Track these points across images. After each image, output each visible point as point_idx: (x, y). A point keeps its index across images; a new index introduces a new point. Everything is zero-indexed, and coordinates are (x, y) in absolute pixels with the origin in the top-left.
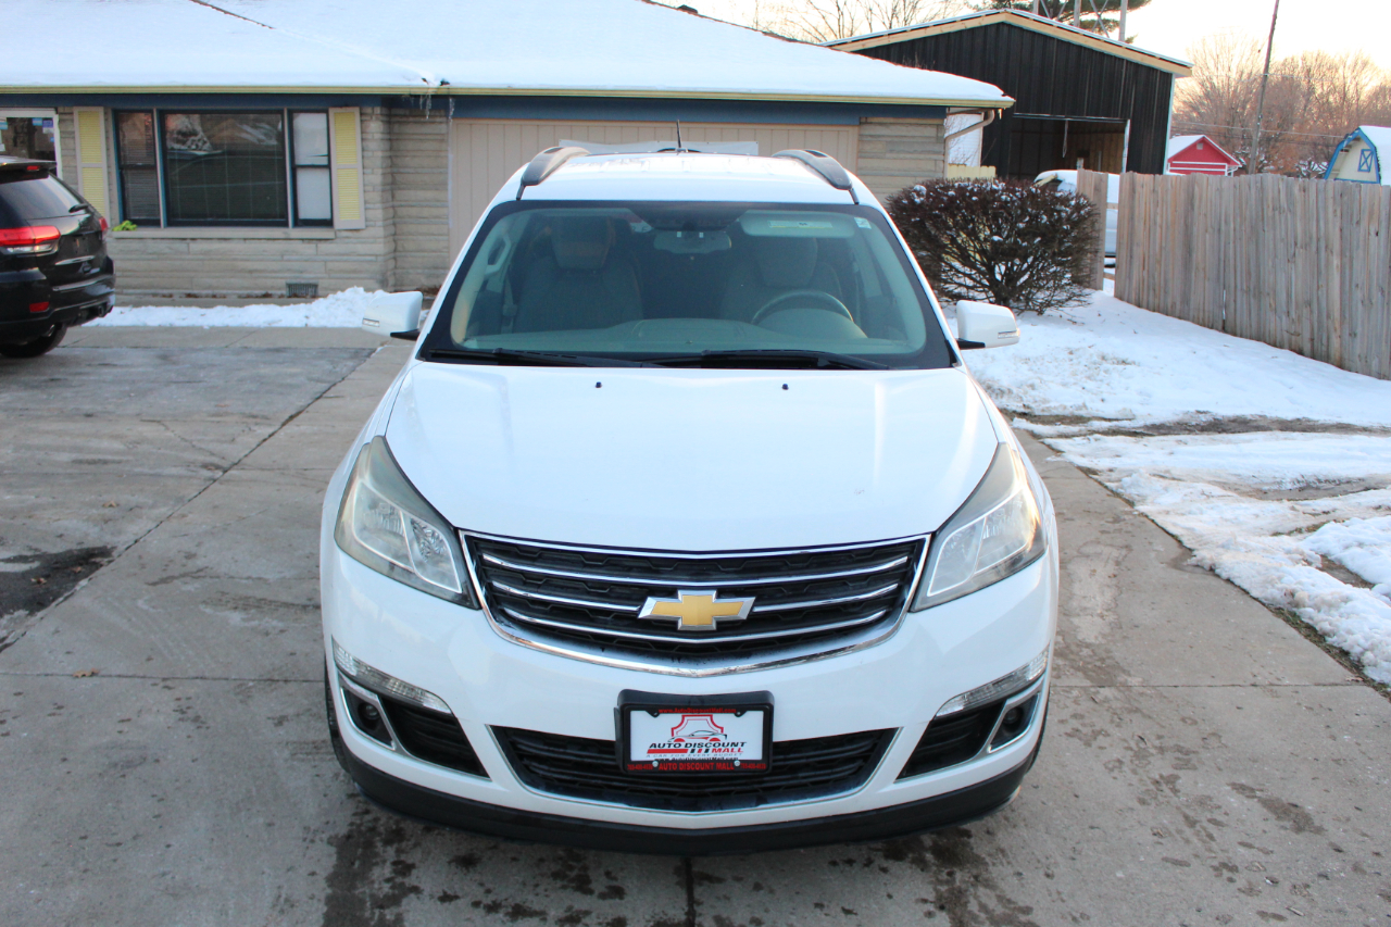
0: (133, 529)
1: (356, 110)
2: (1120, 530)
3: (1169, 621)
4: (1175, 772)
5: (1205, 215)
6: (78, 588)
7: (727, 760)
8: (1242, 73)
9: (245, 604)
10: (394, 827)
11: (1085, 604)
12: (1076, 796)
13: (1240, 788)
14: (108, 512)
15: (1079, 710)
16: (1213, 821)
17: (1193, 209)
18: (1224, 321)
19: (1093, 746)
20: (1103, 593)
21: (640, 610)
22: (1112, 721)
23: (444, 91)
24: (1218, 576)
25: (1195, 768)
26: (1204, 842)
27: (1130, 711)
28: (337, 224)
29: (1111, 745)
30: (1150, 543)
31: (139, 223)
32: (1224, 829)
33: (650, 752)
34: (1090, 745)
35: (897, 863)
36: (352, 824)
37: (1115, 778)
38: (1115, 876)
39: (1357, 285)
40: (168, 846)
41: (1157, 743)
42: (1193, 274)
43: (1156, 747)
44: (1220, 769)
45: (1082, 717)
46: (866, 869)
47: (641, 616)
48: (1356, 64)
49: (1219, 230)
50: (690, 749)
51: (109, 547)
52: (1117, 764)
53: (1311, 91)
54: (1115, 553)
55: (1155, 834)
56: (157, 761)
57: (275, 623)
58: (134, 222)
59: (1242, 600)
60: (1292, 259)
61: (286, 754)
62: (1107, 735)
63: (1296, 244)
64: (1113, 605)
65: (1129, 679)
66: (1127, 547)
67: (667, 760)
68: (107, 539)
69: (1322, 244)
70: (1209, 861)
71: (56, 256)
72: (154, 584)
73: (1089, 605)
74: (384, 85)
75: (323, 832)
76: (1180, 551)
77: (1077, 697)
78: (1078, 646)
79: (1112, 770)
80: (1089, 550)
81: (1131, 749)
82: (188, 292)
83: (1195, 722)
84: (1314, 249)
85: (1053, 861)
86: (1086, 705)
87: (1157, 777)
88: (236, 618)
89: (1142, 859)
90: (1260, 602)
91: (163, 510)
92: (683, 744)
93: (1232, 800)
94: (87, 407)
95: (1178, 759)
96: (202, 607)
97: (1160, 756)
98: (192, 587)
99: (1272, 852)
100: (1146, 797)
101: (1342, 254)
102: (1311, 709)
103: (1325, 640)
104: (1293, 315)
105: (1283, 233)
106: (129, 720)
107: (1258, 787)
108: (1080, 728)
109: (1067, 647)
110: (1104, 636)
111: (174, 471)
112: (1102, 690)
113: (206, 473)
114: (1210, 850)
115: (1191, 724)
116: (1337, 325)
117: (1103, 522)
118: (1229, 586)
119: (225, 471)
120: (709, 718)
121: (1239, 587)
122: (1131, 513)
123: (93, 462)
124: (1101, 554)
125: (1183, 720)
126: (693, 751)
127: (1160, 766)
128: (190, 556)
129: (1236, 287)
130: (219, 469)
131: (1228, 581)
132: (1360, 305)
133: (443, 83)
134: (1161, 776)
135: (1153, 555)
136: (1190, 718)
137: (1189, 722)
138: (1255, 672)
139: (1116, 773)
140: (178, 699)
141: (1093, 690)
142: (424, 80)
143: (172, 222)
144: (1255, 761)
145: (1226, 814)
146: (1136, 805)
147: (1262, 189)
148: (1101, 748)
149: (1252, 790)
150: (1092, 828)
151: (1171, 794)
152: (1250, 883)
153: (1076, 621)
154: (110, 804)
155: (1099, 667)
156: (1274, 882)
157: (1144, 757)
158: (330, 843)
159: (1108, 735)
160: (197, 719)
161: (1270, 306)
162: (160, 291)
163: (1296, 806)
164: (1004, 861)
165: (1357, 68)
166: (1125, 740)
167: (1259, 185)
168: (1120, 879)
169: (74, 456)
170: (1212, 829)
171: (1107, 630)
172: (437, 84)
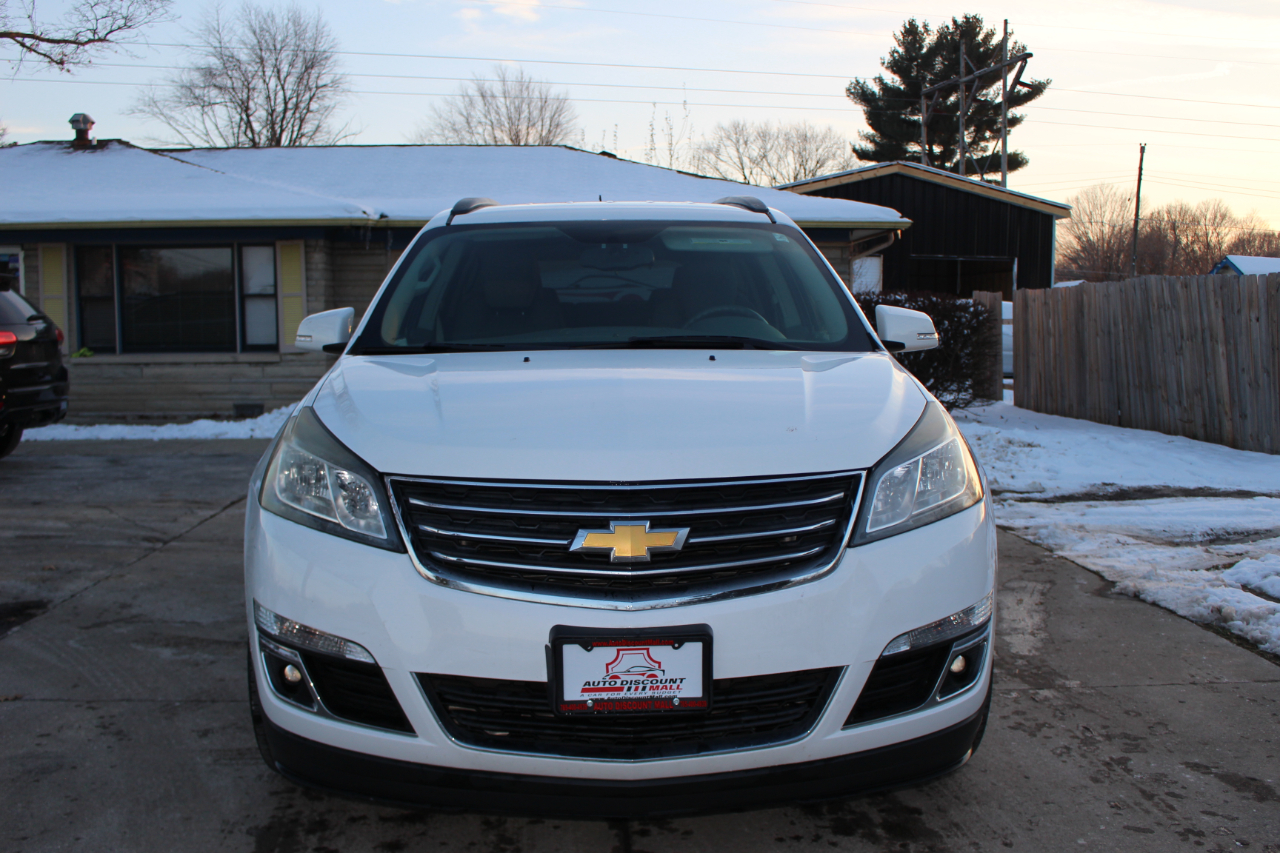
0: (71, 587)
1: (301, 243)
2: (1042, 570)
3: (1100, 637)
4: (1126, 755)
5: (1095, 320)
6: (9, 633)
7: (665, 698)
8: (1114, 227)
9: (176, 642)
10: (318, 819)
11: (1015, 625)
12: (1026, 777)
13: (1195, 767)
14: (47, 574)
15: (1020, 708)
16: (1173, 795)
17: (1083, 315)
18: (1120, 417)
19: (1038, 736)
20: (1031, 617)
21: (571, 544)
22: (1055, 716)
23: (383, 223)
24: (1144, 601)
25: (1145, 751)
26: (1164, 812)
27: (1072, 707)
28: (283, 349)
29: (1057, 735)
30: (1073, 578)
31: (97, 350)
32: (1184, 801)
33: (584, 690)
34: (1035, 736)
35: (846, 838)
36: (273, 817)
37: (1064, 762)
38: (1076, 842)
39: (1243, 370)
40: (78, 839)
41: (1104, 732)
42: (1088, 377)
43: (1102, 735)
44: (1171, 752)
45: (1024, 713)
46: (815, 843)
47: (572, 549)
48: (1215, 217)
49: (1109, 333)
50: (626, 687)
51: (45, 600)
52: (1064, 750)
53: (1177, 241)
54: (1040, 587)
55: (1112, 807)
56: (74, 768)
57: (206, 656)
58: (90, 349)
59: (1170, 619)
60: (1179, 351)
61: (209, 760)
62: (1051, 727)
63: (1182, 337)
64: (1043, 625)
65: (1067, 682)
66: (1050, 582)
67: (602, 699)
68: (44, 595)
69: (1207, 335)
70: (1173, 828)
71: (13, 360)
72: (87, 628)
73: (1019, 626)
74: (328, 217)
75: (243, 824)
76: (1102, 583)
77: (1016, 698)
78: (1012, 657)
79: (1060, 755)
80: (1014, 584)
81: (1077, 737)
82: (141, 413)
83: (1138, 714)
84: (1200, 340)
85: (1009, 832)
86: (1025, 704)
87: (1108, 759)
88: (167, 653)
89: (1102, 827)
90: (1188, 619)
91: (102, 573)
92: (619, 682)
93: (1188, 776)
94: (36, 497)
95: (1126, 744)
96: (134, 646)
97: (1107, 742)
98: (124, 630)
99: (1237, 818)
100: (1099, 776)
101: (1227, 342)
102: (1254, 701)
103: (1257, 647)
104: (1185, 404)
105: (1169, 328)
106: (48, 735)
107: (1211, 765)
108: (1023, 722)
109: (1002, 659)
110: (1037, 649)
111: (115, 543)
112: (1041, 692)
113: (147, 545)
114: (1172, 818)
115: (1135, 716)
116: (1228, 409)
117: (1024, 564)
118: (1155, 608)
119: (165, 543)
120: (645, 652)
121: (1165, 609)
122: (1051, 556)
123: (37, 537)
124: (1025, 587)
125: (1127, 713)
126: (629, 689)
127: (1110, 751)
128: (124, 606)
129: (1128, 383)
130: (159, 541)
131: (1154, 604)
132: (1248, 387)
133: (382, 216)
134: (1111, 759)
135: (1077, 587)
136: (1133, 711)
137: (1133, 714)
138: (1193, 673)
139: (1064, 758)
140: (102, 717)
141: (1031, 691)
142: (365, 212)
143: (127, 348)
144: (1206, 744)
145: (1184, 788)
146: (1090, 783)
147: (1146, 290)
148: (1046, 737)
149: (1207, 768)
150: (1047, 803)
151: (1124, 773)
152: (1219, 845)
153: (1007, 639)
154: (19, 805)
155: (1036, 674)
156: (1245, 844)
157: (1092, 744)
158: (249, 832)
159: (1053, 727)
160: (119, 733)
161: (1163, 397)
162: (114, 413)
163: (1254, 779)
164: (959, 833)
165: (1217, 220)
166: (1070, 731)
167: (1143, 286)
168: (1082, 845)
169: (19, 533)
170: (1171, 801)
171: (1039, 645)
172: (376, 217)
